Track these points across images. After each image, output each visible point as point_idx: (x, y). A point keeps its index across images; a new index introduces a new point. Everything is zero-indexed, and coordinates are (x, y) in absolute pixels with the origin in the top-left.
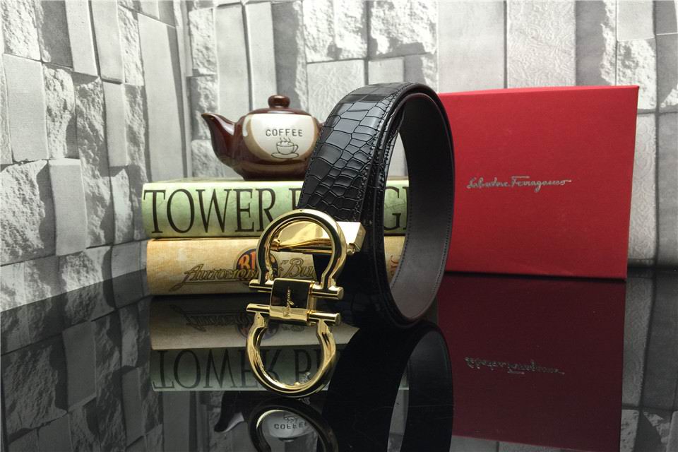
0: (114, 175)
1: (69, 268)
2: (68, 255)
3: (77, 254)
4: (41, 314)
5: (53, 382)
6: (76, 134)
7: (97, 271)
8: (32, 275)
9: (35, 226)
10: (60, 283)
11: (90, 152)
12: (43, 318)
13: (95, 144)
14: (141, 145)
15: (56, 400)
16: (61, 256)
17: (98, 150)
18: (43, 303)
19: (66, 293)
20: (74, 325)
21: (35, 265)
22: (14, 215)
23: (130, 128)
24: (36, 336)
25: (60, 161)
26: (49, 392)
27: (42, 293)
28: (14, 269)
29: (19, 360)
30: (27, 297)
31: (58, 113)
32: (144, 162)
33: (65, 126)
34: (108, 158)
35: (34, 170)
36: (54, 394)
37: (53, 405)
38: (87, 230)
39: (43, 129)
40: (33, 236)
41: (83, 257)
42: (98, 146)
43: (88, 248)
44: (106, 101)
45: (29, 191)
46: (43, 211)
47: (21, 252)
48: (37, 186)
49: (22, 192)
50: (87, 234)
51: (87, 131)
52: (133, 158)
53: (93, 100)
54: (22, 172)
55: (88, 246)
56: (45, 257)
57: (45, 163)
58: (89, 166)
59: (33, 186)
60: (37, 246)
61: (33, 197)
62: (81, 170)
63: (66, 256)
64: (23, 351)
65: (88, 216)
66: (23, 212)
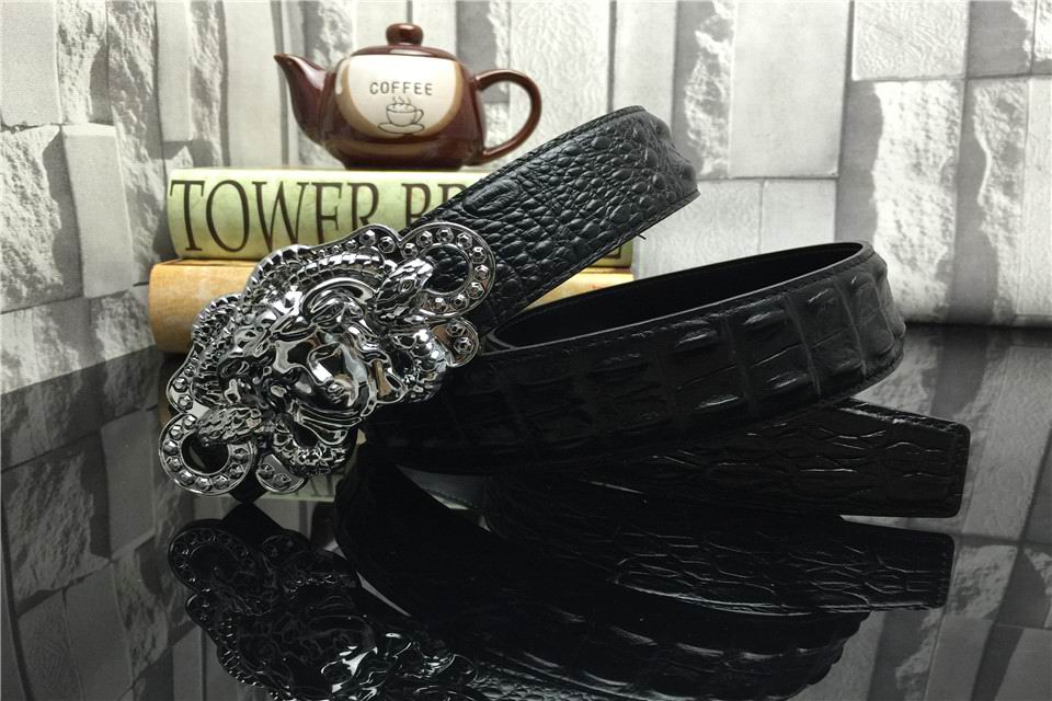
0: (170, 158)
1: (108, 320)
2: (104, 297)
3: (118, 295)
4: (64, 399)
5: (87, 512)
6: (107, 79)
8: (46, 331)
9: (44, 245)
10: (92, 344)
11: (130, 111)
12: (67, 407)
13: (138, 99)
14: (214, 104)
15: (91, 544)
16: (94, 299)
17: (144, 108)
18: (67, 379)
19: (104, 363)
20: (119, 417)
21: (50, 314)
22: (9, 225)
23: (198, 73)
24: (58, 436)
25: (81, 126)
26: (81, 529)
27: (65, 362)
28: (15, 321)
29: (32, 480)
30: (41, 369)
31: (77, 38)
32: (219, 135)
33: (88, 63)
34: (159, 125)
35: (39, 141)
36: (88, 533)
37: (87, 553)
38: (132, 253)
39: (51, 67)
40: (43, 262)
41: (129, 300)
42: (143, 102)
43: (135, 285)
44: (160, 22)
45: (31, 182)
46: (57, 217)
47: (25, 291)
48: (44, 172)
49: (18, 183)
50: (132, 260)
51: (125, 74)
52: (200, 128)
53: (138, 17)
54: (18, 146)
55: (137, 282)
56: (66, 299)
57: (56, 130)
58: (131, 139)
59: (37, 172)
60: (52, 280)
61: (39, 192)
62: (117, 146)
63: (100, 299)
64: (37, 462)
65: (132, 227)
66: (23, 219)
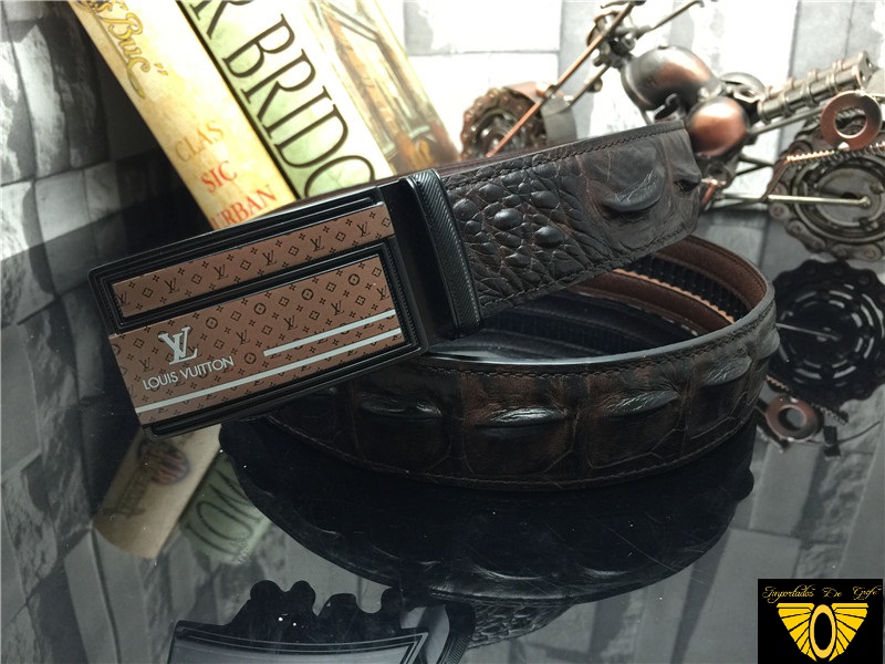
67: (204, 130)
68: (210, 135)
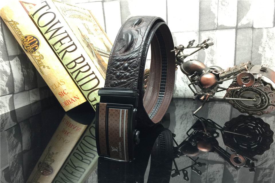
0: (12, 60)
7: (6, 107)
34: (7, 52)
67: (60, 82)
68: (61, 83)
